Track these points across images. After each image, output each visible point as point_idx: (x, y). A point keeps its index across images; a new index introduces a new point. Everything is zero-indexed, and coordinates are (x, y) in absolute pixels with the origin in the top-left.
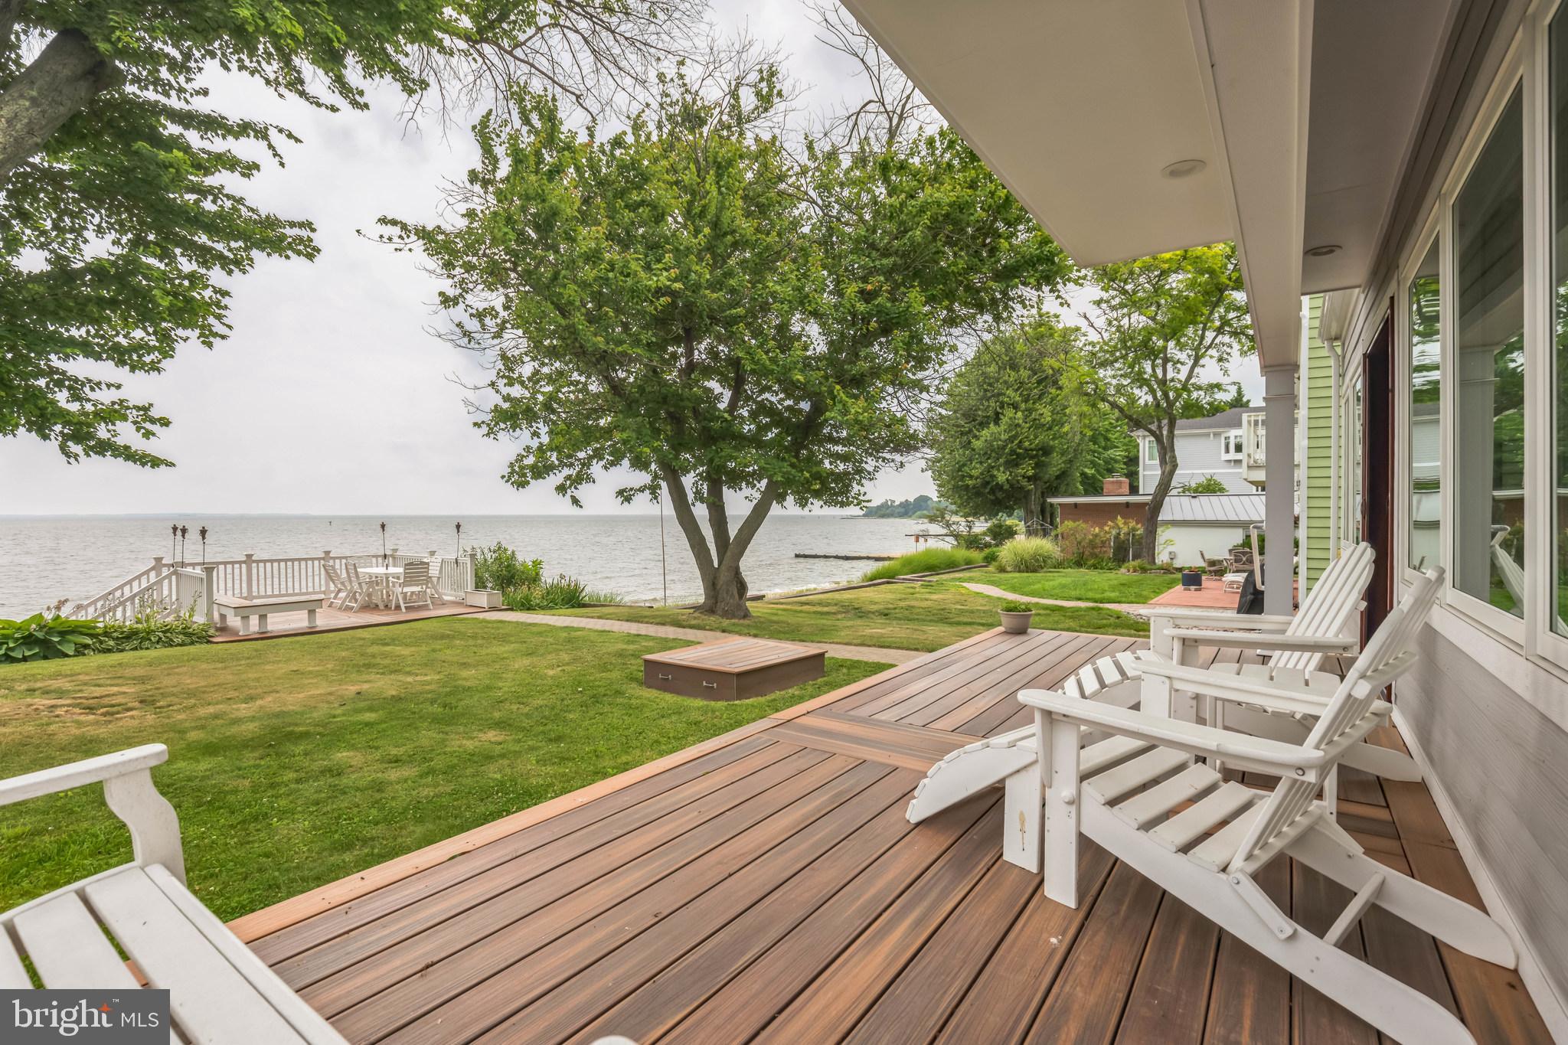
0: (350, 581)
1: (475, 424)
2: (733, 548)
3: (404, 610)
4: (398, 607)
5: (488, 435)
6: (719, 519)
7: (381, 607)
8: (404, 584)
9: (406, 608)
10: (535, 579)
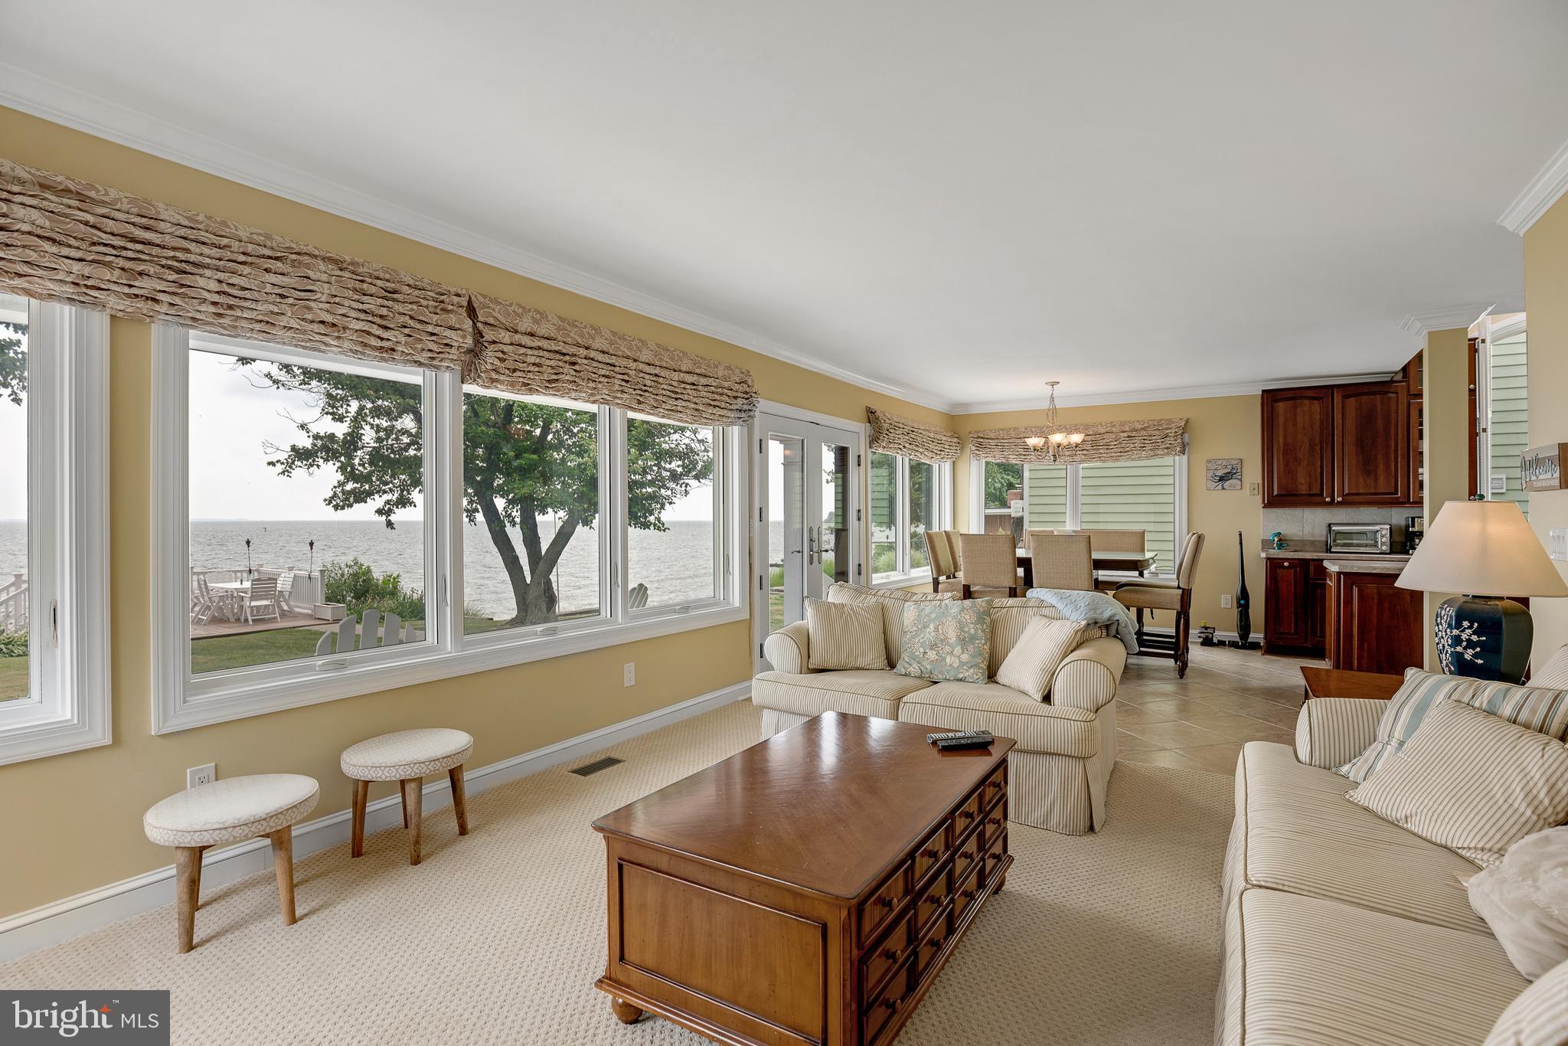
0: (203, 596)
1: (269, 464)
2: (545, 562)
3: (251, 622)
4: (246, 620)
5: (283, 473)
6: (531, 538)
7: (232, 619)
8: (252, 598)
9: (253, 620)
10: (394, 593)
